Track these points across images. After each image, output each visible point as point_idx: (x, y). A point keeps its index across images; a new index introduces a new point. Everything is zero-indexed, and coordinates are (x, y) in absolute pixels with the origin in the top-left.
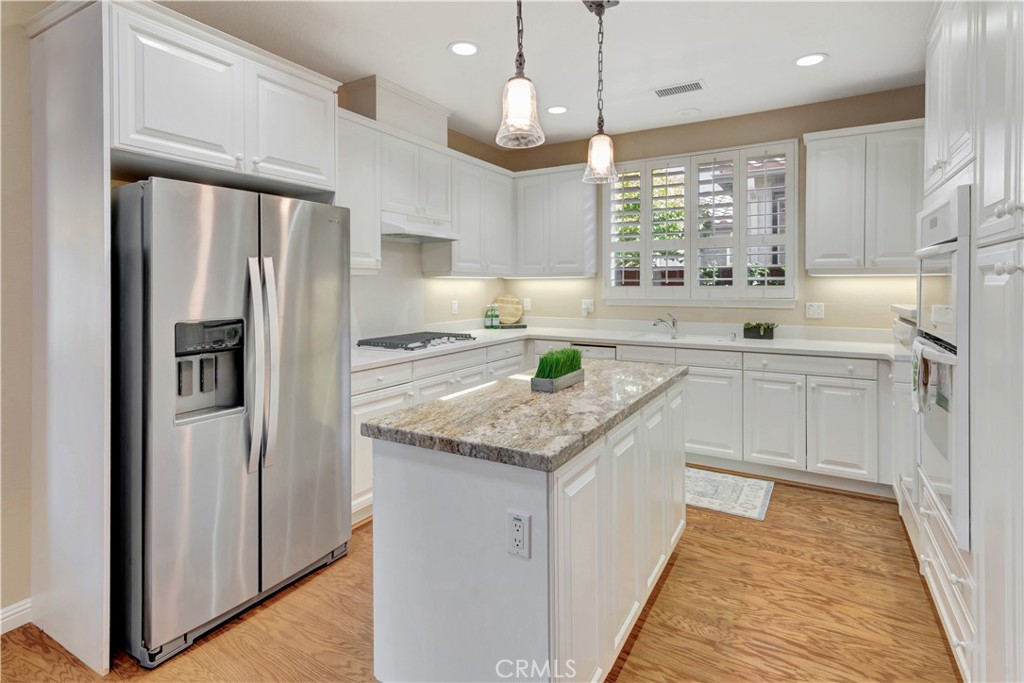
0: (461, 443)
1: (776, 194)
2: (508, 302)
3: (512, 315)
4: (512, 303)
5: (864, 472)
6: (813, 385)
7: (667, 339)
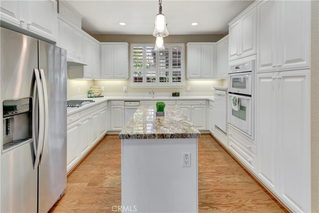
0: (167, 134)
1: (167, 58)
2: (96, 88)
3: (97, 93)
4: (97, 88)
5: (203, 128)
6: (193, 108)
7: (151, 98)
